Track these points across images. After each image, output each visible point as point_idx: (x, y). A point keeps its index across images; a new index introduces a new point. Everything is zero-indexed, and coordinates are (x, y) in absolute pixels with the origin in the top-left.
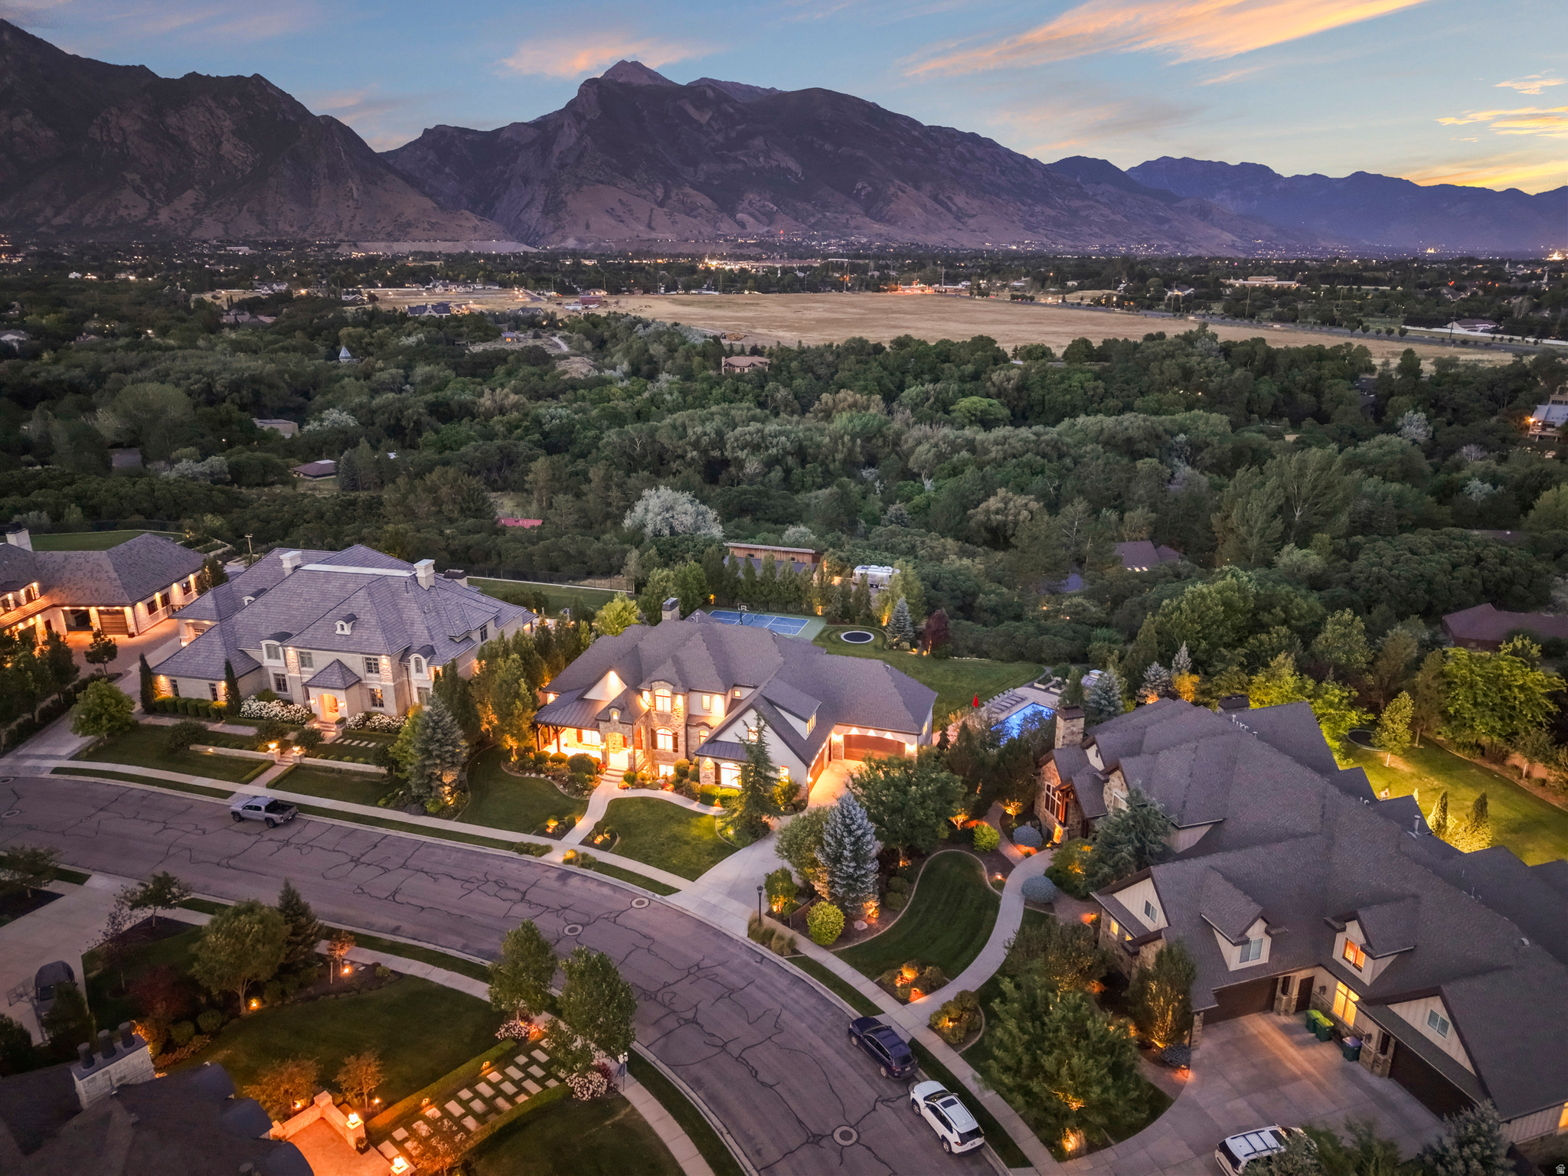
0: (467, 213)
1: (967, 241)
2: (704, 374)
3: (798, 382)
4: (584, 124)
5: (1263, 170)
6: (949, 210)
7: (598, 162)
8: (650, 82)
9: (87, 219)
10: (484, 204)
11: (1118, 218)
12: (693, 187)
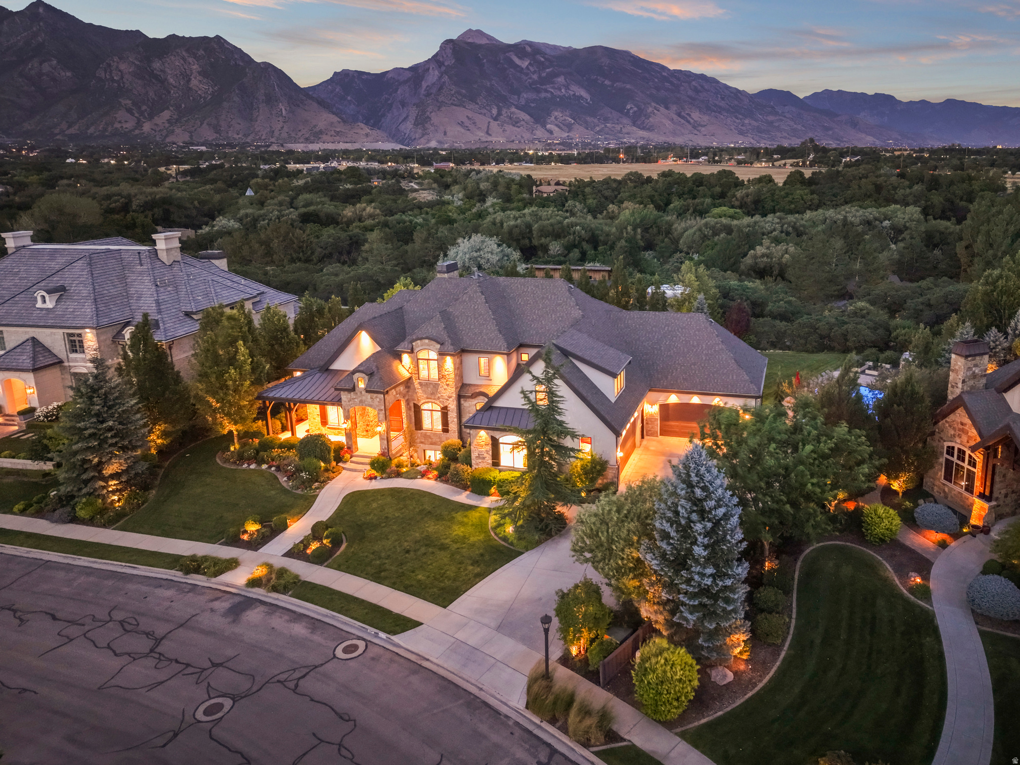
0: (362, 125)
1: (701, 141)
2: (520, 196)
3: (590, 201)
4: (443, 68)
5: (890, 98)
6: (689, 122)
7: (453, 92)
8: (488, 42)
9: (91, 130)
10: (374, 120)
11: (799, 127)
12: (517, 107)
